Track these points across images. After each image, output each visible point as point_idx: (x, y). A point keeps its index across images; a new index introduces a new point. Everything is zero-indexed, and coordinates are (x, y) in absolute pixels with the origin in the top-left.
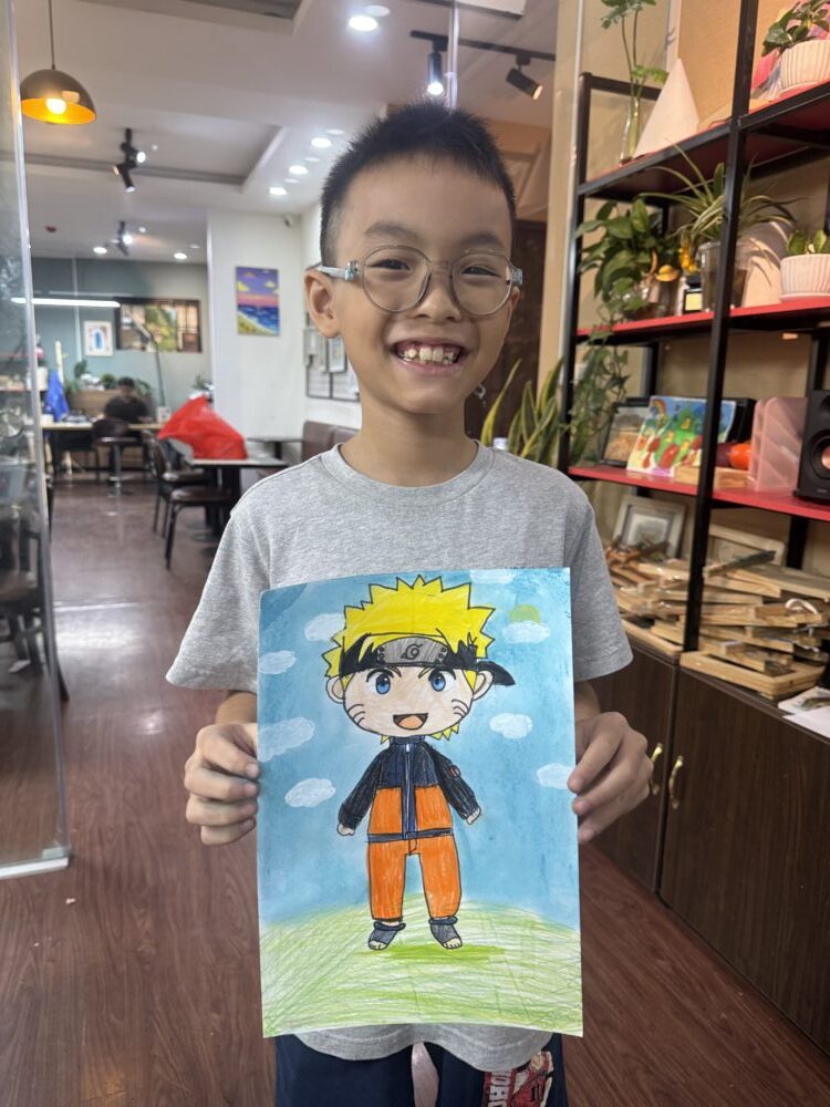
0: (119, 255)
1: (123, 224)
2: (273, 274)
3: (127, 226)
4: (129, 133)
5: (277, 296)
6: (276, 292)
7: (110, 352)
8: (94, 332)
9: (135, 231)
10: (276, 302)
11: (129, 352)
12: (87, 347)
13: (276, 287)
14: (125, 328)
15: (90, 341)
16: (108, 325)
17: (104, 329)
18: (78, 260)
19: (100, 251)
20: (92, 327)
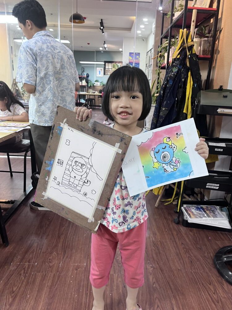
0: (104, 50)
1: (105, 42)
2: (139, 54)
3: (106, 42)
4: (102, 20)
5: (139, 60)
6: (139, 59)
7: (102, 76)
8: (99, 71)
9: (108, 43)
10: (139, 62)
11: (107, 75)
12: (97, 75)
13: (139, 58)
14: (106, 69)
15: (98, 73)
16: (103, 69)
17: (101, 70)
18: (96, 51)
19: (101, 49)
20: (98, 69)
